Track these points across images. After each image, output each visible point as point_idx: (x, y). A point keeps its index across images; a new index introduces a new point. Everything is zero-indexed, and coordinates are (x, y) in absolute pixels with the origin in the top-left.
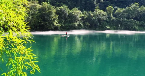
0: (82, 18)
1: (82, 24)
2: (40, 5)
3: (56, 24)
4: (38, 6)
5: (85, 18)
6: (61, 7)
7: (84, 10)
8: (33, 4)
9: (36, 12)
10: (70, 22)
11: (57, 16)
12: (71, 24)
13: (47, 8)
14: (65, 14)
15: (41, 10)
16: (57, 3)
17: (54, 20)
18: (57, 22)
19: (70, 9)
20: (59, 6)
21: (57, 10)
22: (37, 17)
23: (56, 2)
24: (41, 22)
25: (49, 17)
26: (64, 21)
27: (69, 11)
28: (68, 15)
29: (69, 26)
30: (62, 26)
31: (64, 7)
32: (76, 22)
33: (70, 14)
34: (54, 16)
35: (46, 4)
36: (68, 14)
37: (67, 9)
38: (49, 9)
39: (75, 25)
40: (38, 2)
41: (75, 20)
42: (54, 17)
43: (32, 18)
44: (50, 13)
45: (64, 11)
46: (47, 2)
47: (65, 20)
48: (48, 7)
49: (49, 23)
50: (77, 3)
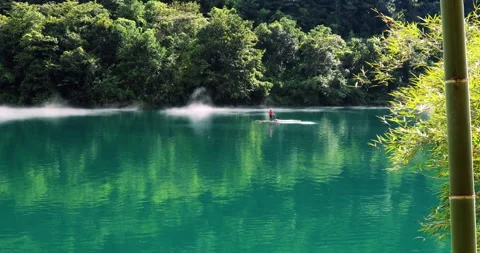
0: (347, 60)
1: (343, 81)
2: (205, 16)
3: (257, 82)
4: (199, 22)
5: (356, 59)
6: (273, 25)
7: (351, 32)
8: (182, 15)
9: (192, 41)
10: (305, 74)
11: (260, 54)
12: (309, 81)
13: (227, 28)
14: (289, 48)
15: (205, 34)
16: (263, 10)
17: (249, 67)
18: (261, 75)
19: (306, 30)
20: (268, 19)
21: (262, 35)
22: (192, 57)
23: (259, 9)
24: (205, 76)
25: (234, 56)
26: (282, 69)
27: (300, 38)
28: (300, 51)
29: (302, 87)
30: (276, 86)
31: (285, 25)
32: (325, 74)
33: (304, 46)
34: (250, 54)
35: (222, 15)
36: (297, 48)
37: (295, 32)
38: (234, 29)
39: (320, 83)
40: (197, 6)
41: (322, 67)
42: (250, 58)
43: (178, 60)
44: (237, 44)
45: (282, 36)
46: (229, 8)
47: (289, 66)
48: (228, 23)
49: (234, 76)
50: (330, 10)
